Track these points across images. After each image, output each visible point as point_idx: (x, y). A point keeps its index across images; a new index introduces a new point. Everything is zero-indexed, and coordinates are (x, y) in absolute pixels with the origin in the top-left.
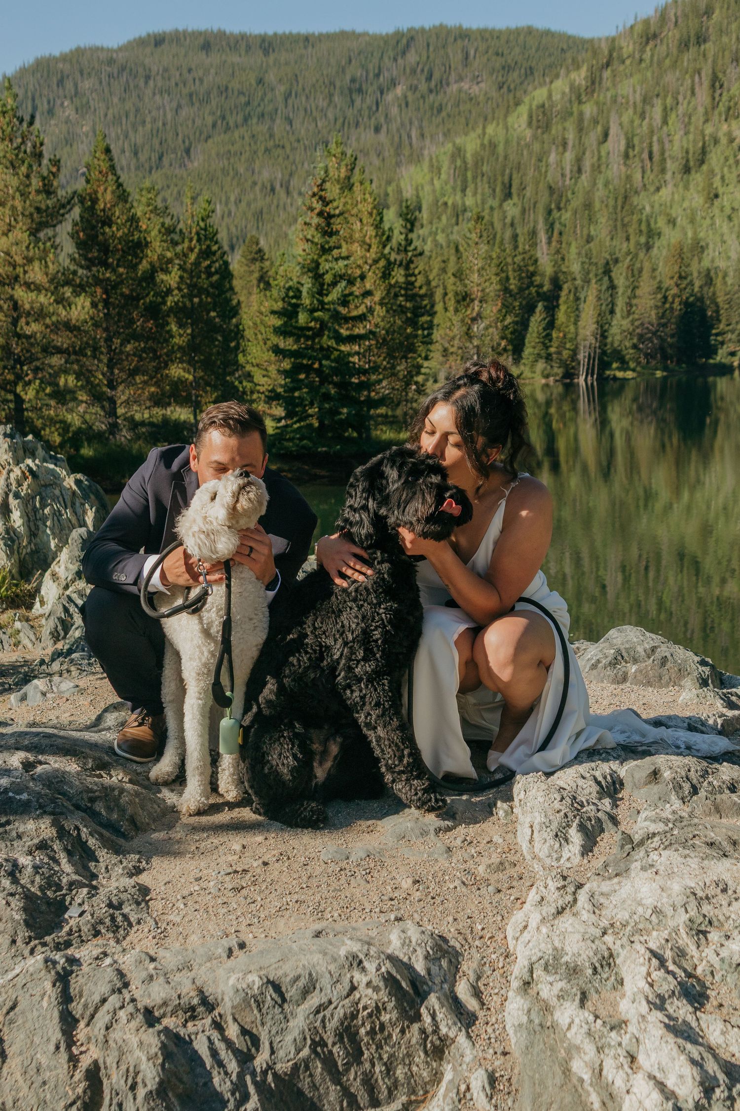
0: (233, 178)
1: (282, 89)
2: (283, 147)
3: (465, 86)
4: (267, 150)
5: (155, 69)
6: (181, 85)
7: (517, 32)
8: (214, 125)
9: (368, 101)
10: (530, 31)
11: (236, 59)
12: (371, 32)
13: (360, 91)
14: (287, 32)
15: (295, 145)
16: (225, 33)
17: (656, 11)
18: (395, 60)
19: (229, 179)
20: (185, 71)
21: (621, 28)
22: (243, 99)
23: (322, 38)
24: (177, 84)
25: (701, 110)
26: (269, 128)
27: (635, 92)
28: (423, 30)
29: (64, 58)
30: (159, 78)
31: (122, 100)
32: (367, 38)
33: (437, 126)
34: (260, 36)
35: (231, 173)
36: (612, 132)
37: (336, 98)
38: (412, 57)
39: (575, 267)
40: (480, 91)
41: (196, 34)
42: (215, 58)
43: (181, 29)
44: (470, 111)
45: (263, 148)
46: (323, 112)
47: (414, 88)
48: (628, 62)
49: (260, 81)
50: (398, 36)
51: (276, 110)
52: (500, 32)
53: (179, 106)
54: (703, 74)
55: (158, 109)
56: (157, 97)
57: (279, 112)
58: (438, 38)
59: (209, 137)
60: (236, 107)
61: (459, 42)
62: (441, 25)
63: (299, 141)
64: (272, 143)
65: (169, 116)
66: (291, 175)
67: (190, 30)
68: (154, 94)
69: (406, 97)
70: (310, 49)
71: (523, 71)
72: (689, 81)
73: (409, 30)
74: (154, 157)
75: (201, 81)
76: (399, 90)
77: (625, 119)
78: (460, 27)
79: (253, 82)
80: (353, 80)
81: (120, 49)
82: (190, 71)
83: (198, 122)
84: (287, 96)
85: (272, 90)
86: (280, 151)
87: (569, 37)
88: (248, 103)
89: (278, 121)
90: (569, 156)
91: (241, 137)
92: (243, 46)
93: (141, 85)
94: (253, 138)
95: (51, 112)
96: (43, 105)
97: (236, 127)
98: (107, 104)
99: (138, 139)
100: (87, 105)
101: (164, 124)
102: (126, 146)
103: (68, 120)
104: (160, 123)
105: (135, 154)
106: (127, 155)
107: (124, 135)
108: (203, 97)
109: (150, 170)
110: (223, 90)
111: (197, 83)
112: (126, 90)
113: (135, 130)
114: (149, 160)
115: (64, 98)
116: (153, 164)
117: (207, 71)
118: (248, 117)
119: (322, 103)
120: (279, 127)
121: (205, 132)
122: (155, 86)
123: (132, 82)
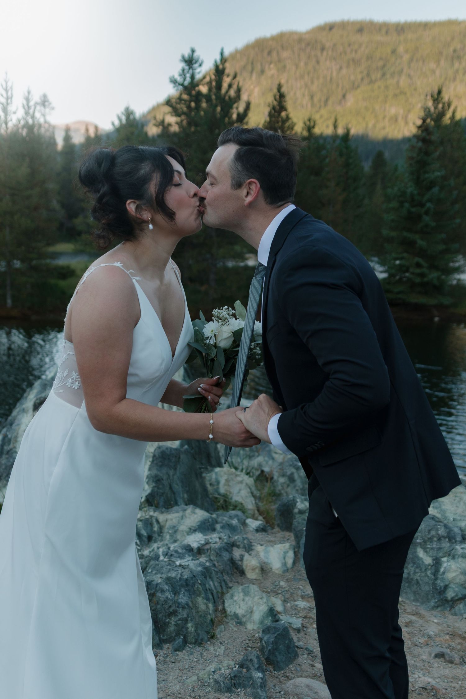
0: (372, 113)
1: (406, 57)
2: (406, 94)
4: (395, 96)
5: (328, 45)
6: (343, 54)
8: (362, 79)
11: (379, 38)
13: (459, 58)
14: (414, 21)
16: (373, 22)
19: (369, 113)
20: (346, 46)
22: (381, 63)
23: (436, 24)
24: (341, 54)
26: (397, 82)
29: (273, 38)
30: (330, 50)
31: (306, 64)
34: (396, 23)
35: (371, 110)
37: (442, 63)
41: (354, 23)
42: (364, 38)
45: (392, 94)
46: (433, 72)
49: (394, 52)
51: (402, 70)
53: (341, 68)
55: (328, 69)
56: (328, 62)
57: (405, 71)
59: (358, 86)
60: (377, 68)
64: (398, 91)
65: (334, 74)
66: (409, 111)
67: (352, 20)
68: (326, 60)
70: (428, 32)
74: (323, 99)
75: (356, 51)
79: (390, 53)
80: (455, 51)
81: (308, 32)
82: (349, 45)
83: (353, 77)
84: (411, 60)
85: (402, 57)
86: (403, 96)
88: (384, 66)
89: (403, 77)
91: (379, 87)
92: (384, 31)
93: (319, 53)
94: (387, 87)
95: (262, 72)
96: (258, 67)
97: (376, 81)
98: (297, 66)
99: (314, 88)
100: (285, 67)
101: (331, 79)
102: (306, 93)
103: (272, 76)
104: (329, 78)
105: (312, 97)
106: (307, 98)
107: (306, 85)
108: (356, 62)
109: (320, 108)
110: (369, 58)
111: (354, 53)
112: (309, 57)
113: (312, 83)
114: (320, 101)
115: (271, 63)
116: (322, 104)
117: (360, 45)
118: (384, 75)
119: (433, 65)
120: (403, 81)
121: (356, 84)
122: (327, 54)
123: (313, 53)
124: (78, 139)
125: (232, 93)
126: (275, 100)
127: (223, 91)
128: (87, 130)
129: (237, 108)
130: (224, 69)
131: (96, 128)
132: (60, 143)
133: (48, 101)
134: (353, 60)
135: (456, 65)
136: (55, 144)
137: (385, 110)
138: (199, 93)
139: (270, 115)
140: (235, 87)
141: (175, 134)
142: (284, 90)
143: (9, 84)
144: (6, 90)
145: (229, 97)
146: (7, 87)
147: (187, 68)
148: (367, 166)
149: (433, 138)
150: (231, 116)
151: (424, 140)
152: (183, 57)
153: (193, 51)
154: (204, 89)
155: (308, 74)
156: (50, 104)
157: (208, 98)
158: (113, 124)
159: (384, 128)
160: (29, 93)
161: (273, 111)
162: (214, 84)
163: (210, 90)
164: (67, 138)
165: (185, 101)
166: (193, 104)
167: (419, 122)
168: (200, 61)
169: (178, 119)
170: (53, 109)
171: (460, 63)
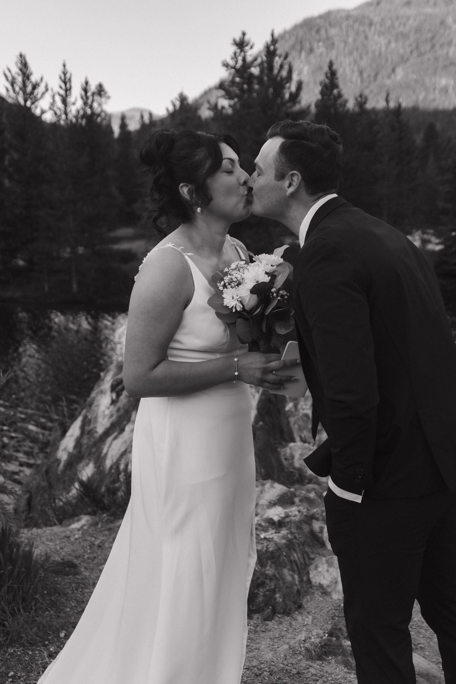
4: (445, 67)
5: (376, 19)
8: (411, 52)
20: (394, 19)
22: (429, 35)
24: (389, 28)
29: (321, 17)
30: (378, 25)
31: (355, 40)
42: (412, 11)
45: (442, 65)
49: (443, 23)
51: (451, 41)
53: (389, 42)
55: (377, 44)
56: (377, 37)
59: (408, 60)
60: (426, 40)
64: (448, 62)
65: (383, 49)
68: (375, 35)
74: (373, 74)
75: (404, 25)
79: (438, 24)
81: (356, 9)
82: (398, 19)
83: (402, 51)
85: (451, 28)
88: (433, 38)
91: (429, 59)
93: (367, 29)
94: (436, 59)
95: (311, 50)
96: (307, 45)
97: (425, 53)
98: (346, 43)
99: (363, 63)
100: (333, 44)
101: (380, 54)
102: (356, 69)
103: (321, 55)
104: (377, 53)
105: (361, 73)
106: (356, 74)
107: (355, 62)
108: (404, 36)
109: (370, 83)
110: (418, 30)
111: (402, 26)
112: (357, 33)
113: (361, 58)
114: (369, 76)
115: (319, 41)
116: (372, 79)
117: (408, 18)
118: (433, 47)
120: (453, 51)
121: (406, 57)
122: (375, 29)
123: (361, 28)
124: (133, 126)
125: (284, 73)
126: (327, 77)
127: (276, 71)
128: (142, 117)
129: (289, 88)
130: (275, 50)
131: (151, 115)
132: (116, 130)
133: (103, 91)
134: (402, 34)
136: (111, 132)
137: (435, 82)
138: (251, 75)
139: (322, 93)
140: (286, 67)
141: (228, 117)
142: (335, 67)
143: (68, 76)
144: (65, 83)
145: (281, 77)
146: (65, 79)
147: (238, 51)
148: (419, 139)
150: (284, 95)
152: (235, 40)
153: (244, 34)
154: (255, 71)
155: (357, 49)
156: (106, 93)
157: (260, 79)
158: (167, 110)
159: (434, 100)
160: (87, 83)
161: (325, 90)
162: (266, 65)
163: (262, 71)
164: (123, 126)
165: (238, 83)
166: (245, 86)
168: (251, 44)
169: (232, 102)
170: (109, 98)
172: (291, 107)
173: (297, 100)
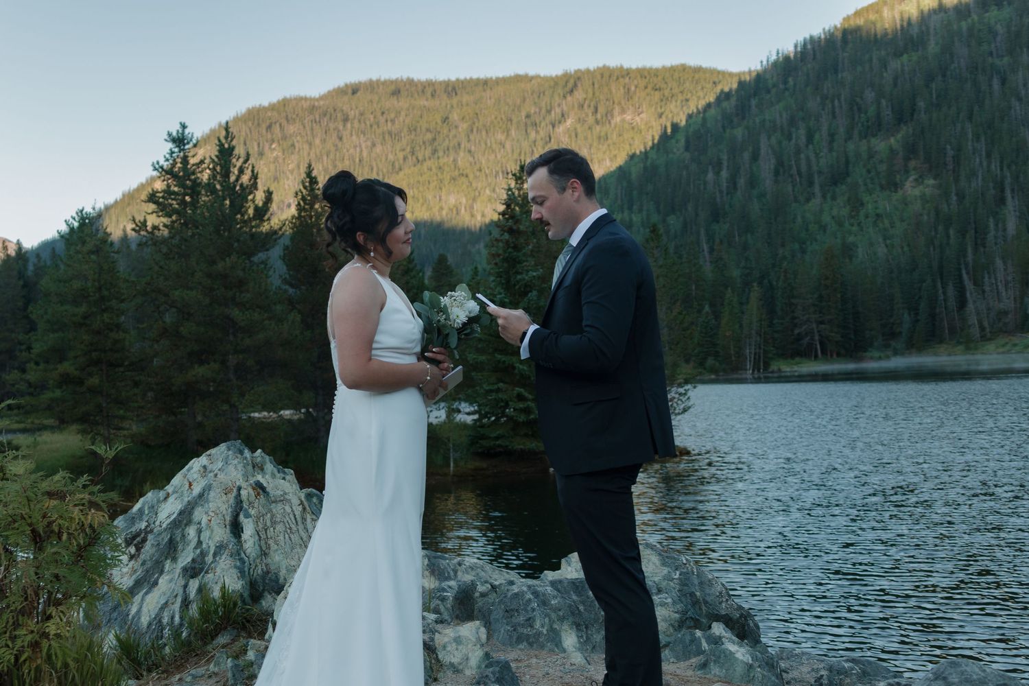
0: (423, 205)
1: (464, 126)
2: (467, 176)
3: (628, 117)
4: (452, 179)
5: (351, 114)
6: (375, 127)
7: (673, 69)
8: (405, 158)
9: (542, 133)
10: (684, 68)
11: (423, 102)
12: (542, 75)
13: (534, 125)
14: (468, 78)
15: (478, 173)
16: (413, 80)
17: (796, 46)
18: (565, 97)
19: (419, 205)
20: (379, 114)
21: (765, 63)
22: (429, 136)
23: (499, 81)
24: (371, 126)
25: (842, 130)
26: (454, 160)
27: (781, 116)
28: (588, 71)
29: (272, 107)
30: (356, 121)
31: (324, 141)
32: (539, 80)
33: (604, 153)
34: (444, 82)
35: (421, 200)
36: (763, 152)
37: (513, 132)
38: (579, 95)
39: (736, 273)
40: (642, 119)
41: (386, 83)
42: (403, 103)
43: (374, 79)
44: (633, 138)
45: (448, 177)
46: (502, 145)
47: (581, 121)
48: (774, 91)
49: (445, 120)
50: (566, 77)
51: (459, 145)
52: (657, 70)
53: (374, 145)
54: (843, 98)
55: (355, 147)
56: (354, 137)
57: (463, 146)
58: (602, 76)
59: (400, 169)
60: (424, 143)
61: (621, 80)
62: (604, 66)
63: (480, 170)
64: (457, 173)
65: (365, 154)
66: (474, 200)
67: (382, 79)
68: (351, 135)
69: (575, 129)
70: (488, 92)
71: (679, 102)
72: (830, 106)
73: (576, 72)
75: (393, 121)
76: (569, 122)
77: (774, 140)
78: (622, 67)
79: (439, 122)
80: (528, 116)
81: (322, 98)
82: (383, 113)
83: (391, 157)
84: (470, 131)
85: (456, 127)
86: (463, 179)
87: (719, 72)
88: (434, 139)
89: (462, 154)
90: (724, 174)
91: (429, 169)
92: (429, 91)
93: (340, 126)
94: (440, 169)
95: (261, 154)
96: (254, 149)
97: (424, 160)
98: (310, 145)
100: (293, 145)
103: (276, 158)
108: (394, 136)
110: (412, 129)
111: (389, 124)
112: (326, 132)
115: (273, 141)
117: (398, 113)
118: (435, 151)
119: (500, 137)
120: (463, 159)
121: (397, 166)
122: (352, 127)
123: (332, 126)
125: (245, 179)
126: (305, 187)
127: (233, 178)
129: (253, 200)
130: (232, 149)
134: (390, 133)
135: (533, 135)
137: (440, 200)
138: (196, 184)
139: (300, 208)
140: (248, 173)
141: (164, 241)
142: (314, 174)
145: (241, 185)
147: (176, 150)
149: (522, 228)
150: (246, 211)
151: (511, 231)
152: (170, 134)
153: (184, 127)
154: (205, 176)
157: (210, 187)
161: (302, 203)
162: (218, 169)
163: (213, 177)
165: (174, 193)
166: (188, 198)
167: (502, 208)
168: (194, 142)
169: (165, 220)
171: (537, 132)
172: (258, 226)
173: (266, 217)
